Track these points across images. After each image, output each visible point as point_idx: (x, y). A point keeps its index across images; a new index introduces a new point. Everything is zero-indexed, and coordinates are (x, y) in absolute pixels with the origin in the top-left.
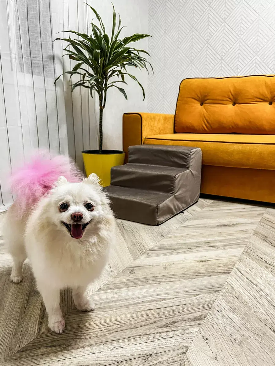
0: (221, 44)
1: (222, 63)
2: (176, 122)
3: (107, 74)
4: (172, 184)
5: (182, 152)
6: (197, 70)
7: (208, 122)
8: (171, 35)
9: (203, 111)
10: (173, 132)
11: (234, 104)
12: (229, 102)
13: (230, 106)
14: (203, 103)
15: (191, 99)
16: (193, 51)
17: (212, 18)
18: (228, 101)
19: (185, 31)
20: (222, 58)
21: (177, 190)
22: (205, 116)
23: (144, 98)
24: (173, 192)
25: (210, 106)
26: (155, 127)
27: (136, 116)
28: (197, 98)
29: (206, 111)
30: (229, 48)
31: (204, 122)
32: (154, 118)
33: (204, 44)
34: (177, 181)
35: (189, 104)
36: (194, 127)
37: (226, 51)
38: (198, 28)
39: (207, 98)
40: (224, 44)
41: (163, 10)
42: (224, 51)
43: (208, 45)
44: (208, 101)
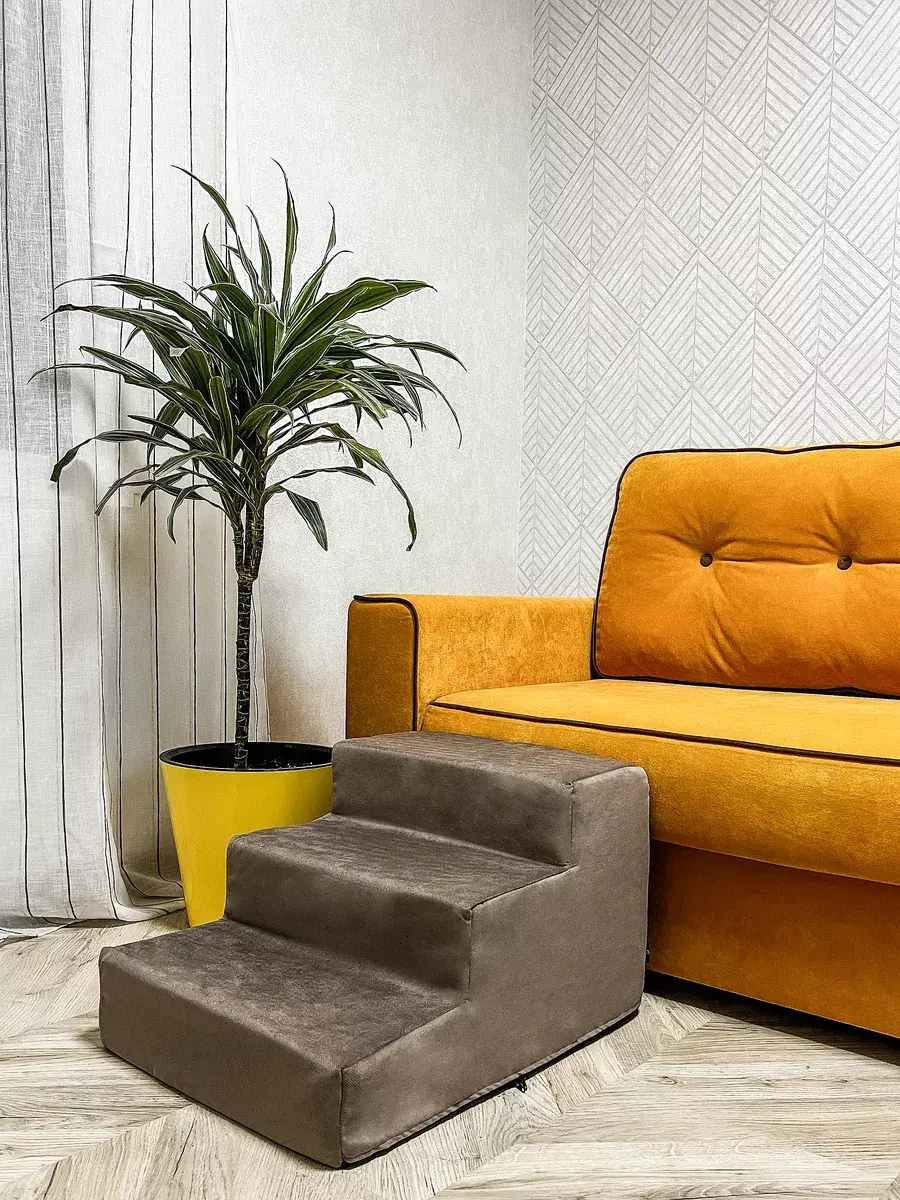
0: (813, 312)
1: (817, 384)
2: (598, 631)
6: (717, 418)
8: (614, 281)
9: (710, 590)
11: (845, 563)
12: (824, 553)
13: (829, 570)
14: (710, 557)
15: (661, 538)
16: (699, 340)
18: (820, 549)
19: (669, 267)
20: (817, 367)
22: (719, 610)
23: (414, 537)
25: (738, 567)
26: (486, 656)
28: (684, 533)
29: (722, 589)
30: (845, 326)
31: (713, 636)
33: (742, 315)
35: (655, 559)
36: (672, 655)
37: (832, 337)
38: (720, 253)
39: (728, 536)
40: (825, 310)
41: (584, 190)
42: (827, 339)
43: (760, 317)
44: (729, 546)
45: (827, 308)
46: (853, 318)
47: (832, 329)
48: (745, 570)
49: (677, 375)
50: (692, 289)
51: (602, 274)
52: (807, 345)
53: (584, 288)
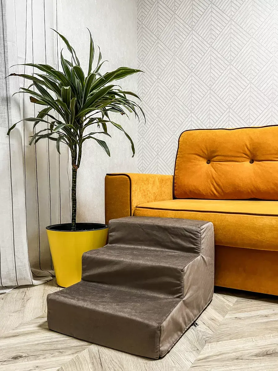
0: (228, 90)
1: (229, 111)
2: (175, 185)
3: (82, 123)
4: (179, 282)
5: (188, 229)
6: (199, 121)
7: (218, 185)
8: (166, 80)
9: (211, 171)
10: (172, 198)
11: (252, 162)
12: (245, 159)
13: (247, 164)
14: (210, 161)
15: (195, 156)
16: (193, 98)
17: (214, 60)
18: (245, 157)
19: (183, 76)
20: (229, 107)
21: (187, 290)
22: (214, 176)
23: (134, 153)
24: (180, 294)
25: (219, 164)
26: (148, 192)
27: (122, 177)
28: (202, 154)
29: (215, 170)
30: (237, 94)
31: (213, 184)
32: (147, 180)
33: (206, 91)
34: (185, 277)
35: (193, 162)
36: (200, 191)
37: (233, 98)
38: (198, 73)
39: (216, 154)
40: (231, 90)
41: (155, 52)
42: (232, 98)
43: (211, 92)
44: (216, 157)
45: (232, 89)
46: (239, 92)
47: (233, 95)
48: (221, 164)
49: (186, 109)
50: (190, 83)
51: (162, 78)
52: (226, 100)
53: (156, 82)
